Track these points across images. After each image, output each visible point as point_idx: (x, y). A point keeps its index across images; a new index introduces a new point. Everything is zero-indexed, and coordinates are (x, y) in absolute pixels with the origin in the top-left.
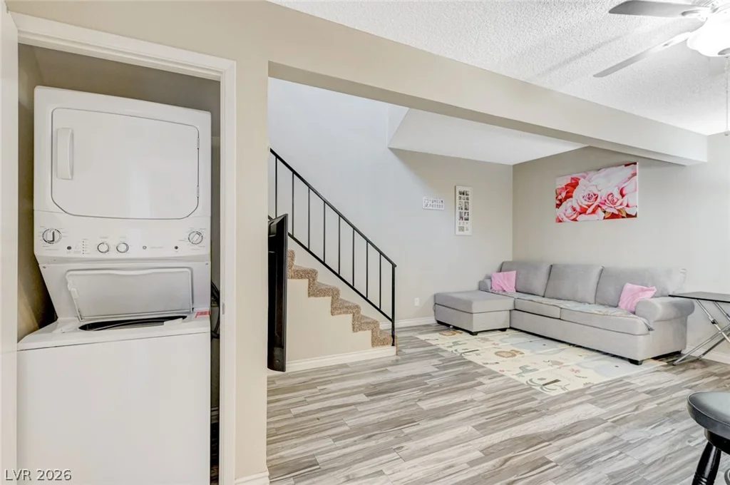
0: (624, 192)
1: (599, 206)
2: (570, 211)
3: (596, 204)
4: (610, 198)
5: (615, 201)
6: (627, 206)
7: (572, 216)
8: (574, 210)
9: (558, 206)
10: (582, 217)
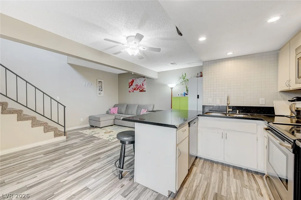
0: (143, 85)
2: (132, 89)
3: (138, 87)
5: (141, 87)
6: (144, 88)
8: (133, 89)
9: (129, 87)
10: (135, 91)
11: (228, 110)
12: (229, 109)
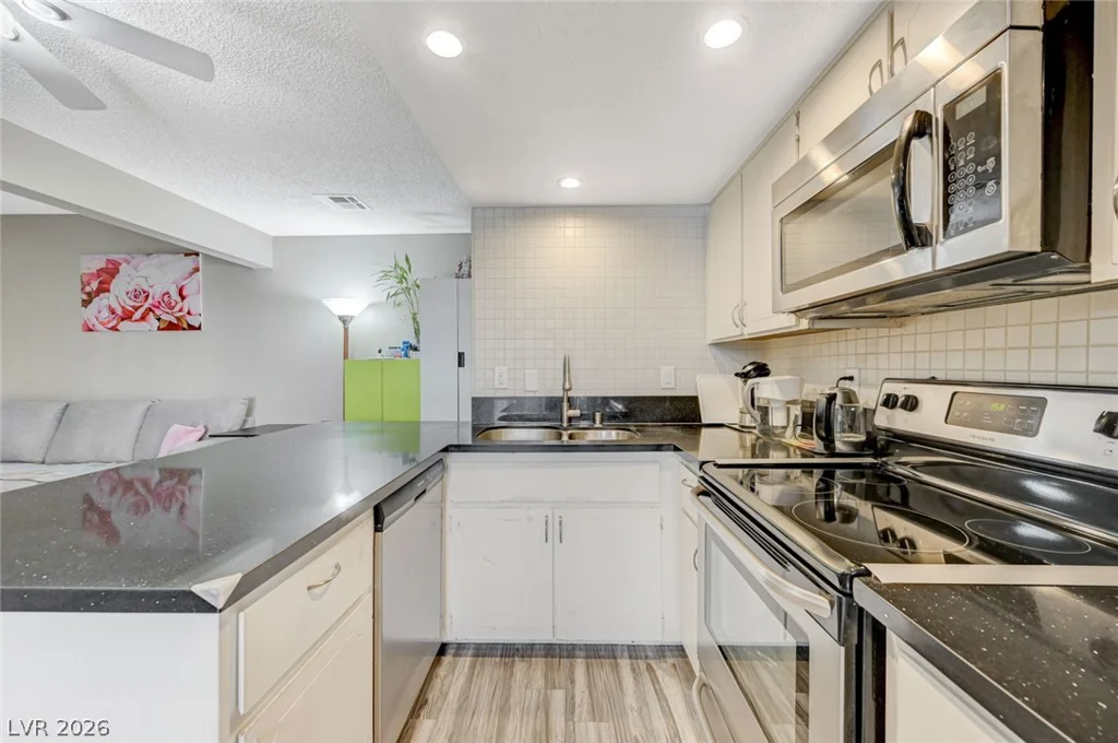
0: (184, 293)
1: (150, 310)
2: (106, 314)
3: (146, 305)
4: (166, 299)
5: (173, 304)
6: (189, 313)
7: (109, 322)
8: (113, 312)
9: (86, 303)
10: (124, 325)
11: (567, 413)
12: (570, 407)
